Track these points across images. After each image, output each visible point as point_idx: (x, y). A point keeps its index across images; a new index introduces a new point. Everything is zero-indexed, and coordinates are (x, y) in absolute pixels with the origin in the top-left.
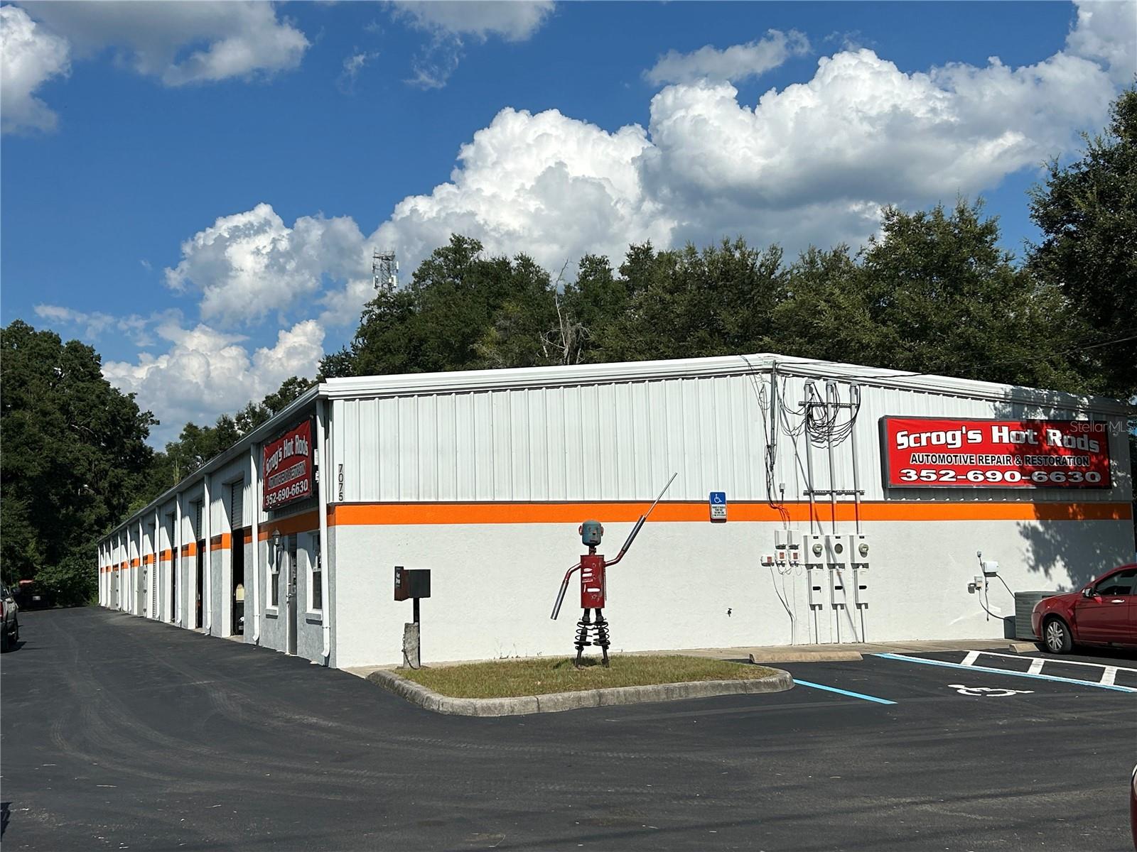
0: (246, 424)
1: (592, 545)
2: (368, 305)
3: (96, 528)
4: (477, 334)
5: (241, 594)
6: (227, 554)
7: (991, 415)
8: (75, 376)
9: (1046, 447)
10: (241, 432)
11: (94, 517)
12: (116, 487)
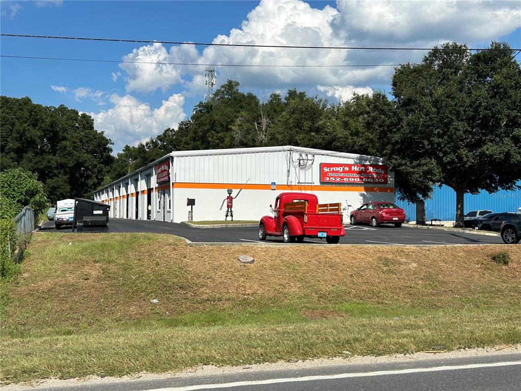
0: (150, 146)
1: (230, 194)
2: (196, 106)
3: (93, 187)
4: (232, 121)
5: (150, 208)
6: (146, 196)
7: (353, 163)
8: (84, 128)
9: (368, 172)
10: (147, 150)
11: (92, 183)
12: (100, 171)
